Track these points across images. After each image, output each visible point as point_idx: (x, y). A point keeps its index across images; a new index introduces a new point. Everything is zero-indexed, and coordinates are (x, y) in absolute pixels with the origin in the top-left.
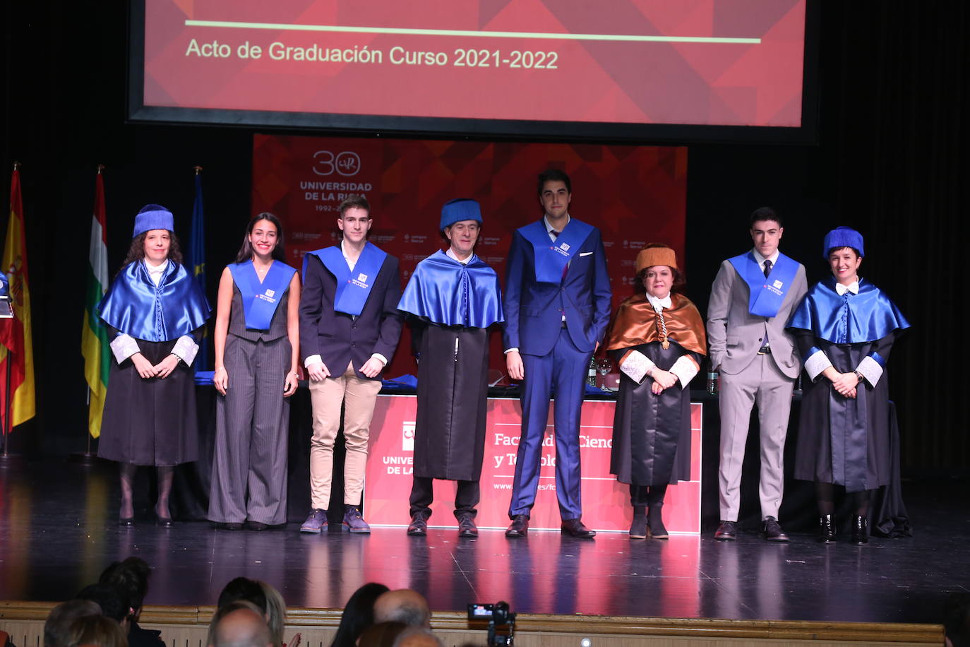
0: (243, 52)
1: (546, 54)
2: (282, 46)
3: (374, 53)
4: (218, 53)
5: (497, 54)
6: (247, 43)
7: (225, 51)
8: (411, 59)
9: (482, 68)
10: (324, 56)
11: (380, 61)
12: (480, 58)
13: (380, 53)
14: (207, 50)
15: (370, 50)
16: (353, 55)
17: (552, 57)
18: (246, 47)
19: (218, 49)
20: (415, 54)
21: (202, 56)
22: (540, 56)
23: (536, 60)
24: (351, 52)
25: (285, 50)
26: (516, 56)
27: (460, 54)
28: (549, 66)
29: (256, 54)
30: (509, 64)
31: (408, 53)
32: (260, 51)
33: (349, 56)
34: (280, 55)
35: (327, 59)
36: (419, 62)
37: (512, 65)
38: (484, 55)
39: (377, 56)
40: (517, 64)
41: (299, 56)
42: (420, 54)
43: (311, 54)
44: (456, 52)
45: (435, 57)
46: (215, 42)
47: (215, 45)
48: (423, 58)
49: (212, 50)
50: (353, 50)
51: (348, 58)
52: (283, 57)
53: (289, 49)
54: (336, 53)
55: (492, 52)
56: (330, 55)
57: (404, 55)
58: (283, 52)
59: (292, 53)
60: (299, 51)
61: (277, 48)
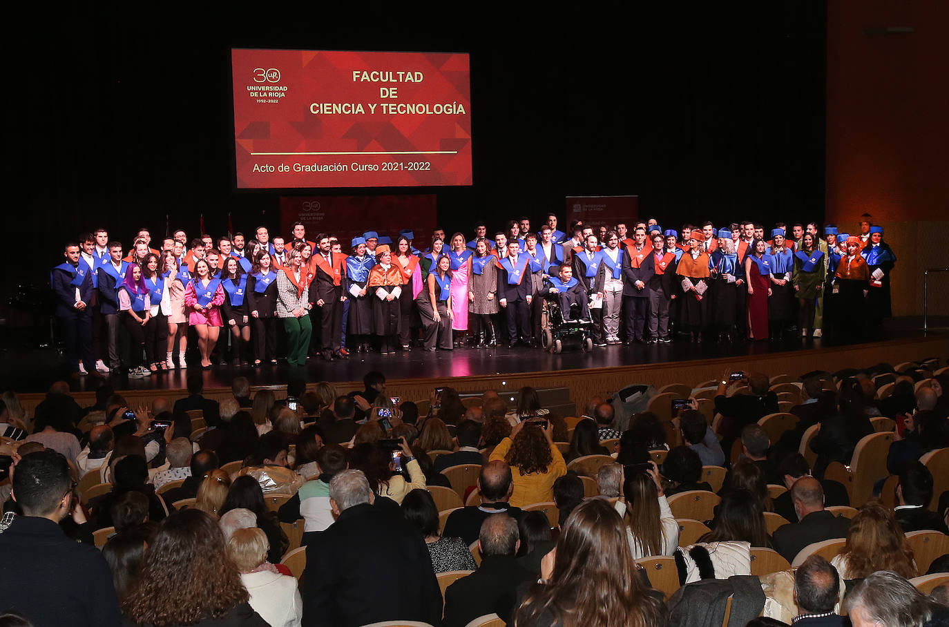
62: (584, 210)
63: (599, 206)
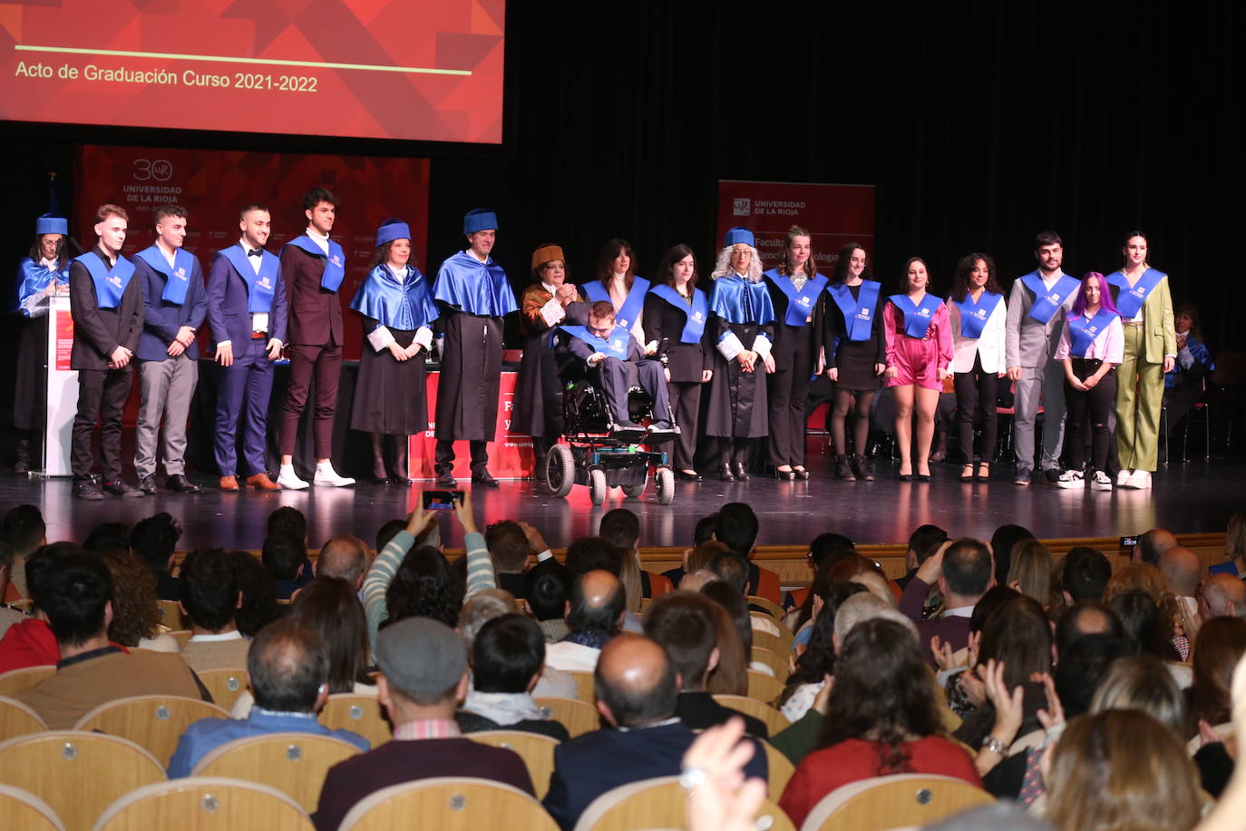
0: (63, 73)
1: (308, 79)
2: (95, 69)
3: (170, 75)
4: (42, 73)
5: (269, 78)
6: (66, 66)
7: (48, 72)
8: (200, 81)
9: (258, 90)
10: (129, 77)
11: (175, 82)
12: (256, 81)
13: (175, 76)
14: (33, 71)
15: (167, 73)
16: (153, 77)
17: (313, 81)
18: (66, 69)
19: (42, 70)
20: (203, 77)
21: (29, 76)
22: (303, 81)
23: (300, 84)
24: (152, 74)
25: (97, 72)
26: (284, 80)
27: (240, 78)
28: (310, 90)
29: (74, 75)
30: (279, 87)
31: (197, 76)
32: (77, 72)
33: (150, 77)
34: (93, 76)
35: (132, 80)
36: (207, 84)
37: (282, 88)
38: (259, 79)
39: (173, 78)
40: (285, 87)
41: (109, 77)
42: (208, 77)
43: (119, 76)
44: (237, 76)
45: (219, 80)
46: (40, 65)
47: (40, 67)
48: (210, 79)
49: (37, 71)
50: (154, 73)
51: (149, 79)
52: (96, 77)
53: (100, 71)
54: (140, 75)
55: (265, 77)
56: (135, 76)
57: (195, 78)
58: (96, 74)
59: (103, 74)
60: (109, 73)
61: (91, 70)
62: (757, 212)
63: (791, 204)
